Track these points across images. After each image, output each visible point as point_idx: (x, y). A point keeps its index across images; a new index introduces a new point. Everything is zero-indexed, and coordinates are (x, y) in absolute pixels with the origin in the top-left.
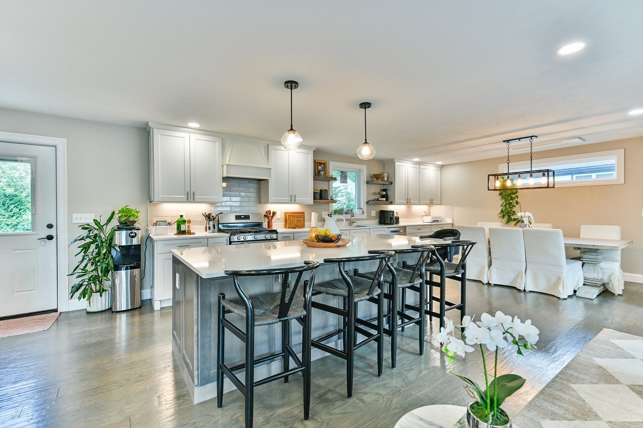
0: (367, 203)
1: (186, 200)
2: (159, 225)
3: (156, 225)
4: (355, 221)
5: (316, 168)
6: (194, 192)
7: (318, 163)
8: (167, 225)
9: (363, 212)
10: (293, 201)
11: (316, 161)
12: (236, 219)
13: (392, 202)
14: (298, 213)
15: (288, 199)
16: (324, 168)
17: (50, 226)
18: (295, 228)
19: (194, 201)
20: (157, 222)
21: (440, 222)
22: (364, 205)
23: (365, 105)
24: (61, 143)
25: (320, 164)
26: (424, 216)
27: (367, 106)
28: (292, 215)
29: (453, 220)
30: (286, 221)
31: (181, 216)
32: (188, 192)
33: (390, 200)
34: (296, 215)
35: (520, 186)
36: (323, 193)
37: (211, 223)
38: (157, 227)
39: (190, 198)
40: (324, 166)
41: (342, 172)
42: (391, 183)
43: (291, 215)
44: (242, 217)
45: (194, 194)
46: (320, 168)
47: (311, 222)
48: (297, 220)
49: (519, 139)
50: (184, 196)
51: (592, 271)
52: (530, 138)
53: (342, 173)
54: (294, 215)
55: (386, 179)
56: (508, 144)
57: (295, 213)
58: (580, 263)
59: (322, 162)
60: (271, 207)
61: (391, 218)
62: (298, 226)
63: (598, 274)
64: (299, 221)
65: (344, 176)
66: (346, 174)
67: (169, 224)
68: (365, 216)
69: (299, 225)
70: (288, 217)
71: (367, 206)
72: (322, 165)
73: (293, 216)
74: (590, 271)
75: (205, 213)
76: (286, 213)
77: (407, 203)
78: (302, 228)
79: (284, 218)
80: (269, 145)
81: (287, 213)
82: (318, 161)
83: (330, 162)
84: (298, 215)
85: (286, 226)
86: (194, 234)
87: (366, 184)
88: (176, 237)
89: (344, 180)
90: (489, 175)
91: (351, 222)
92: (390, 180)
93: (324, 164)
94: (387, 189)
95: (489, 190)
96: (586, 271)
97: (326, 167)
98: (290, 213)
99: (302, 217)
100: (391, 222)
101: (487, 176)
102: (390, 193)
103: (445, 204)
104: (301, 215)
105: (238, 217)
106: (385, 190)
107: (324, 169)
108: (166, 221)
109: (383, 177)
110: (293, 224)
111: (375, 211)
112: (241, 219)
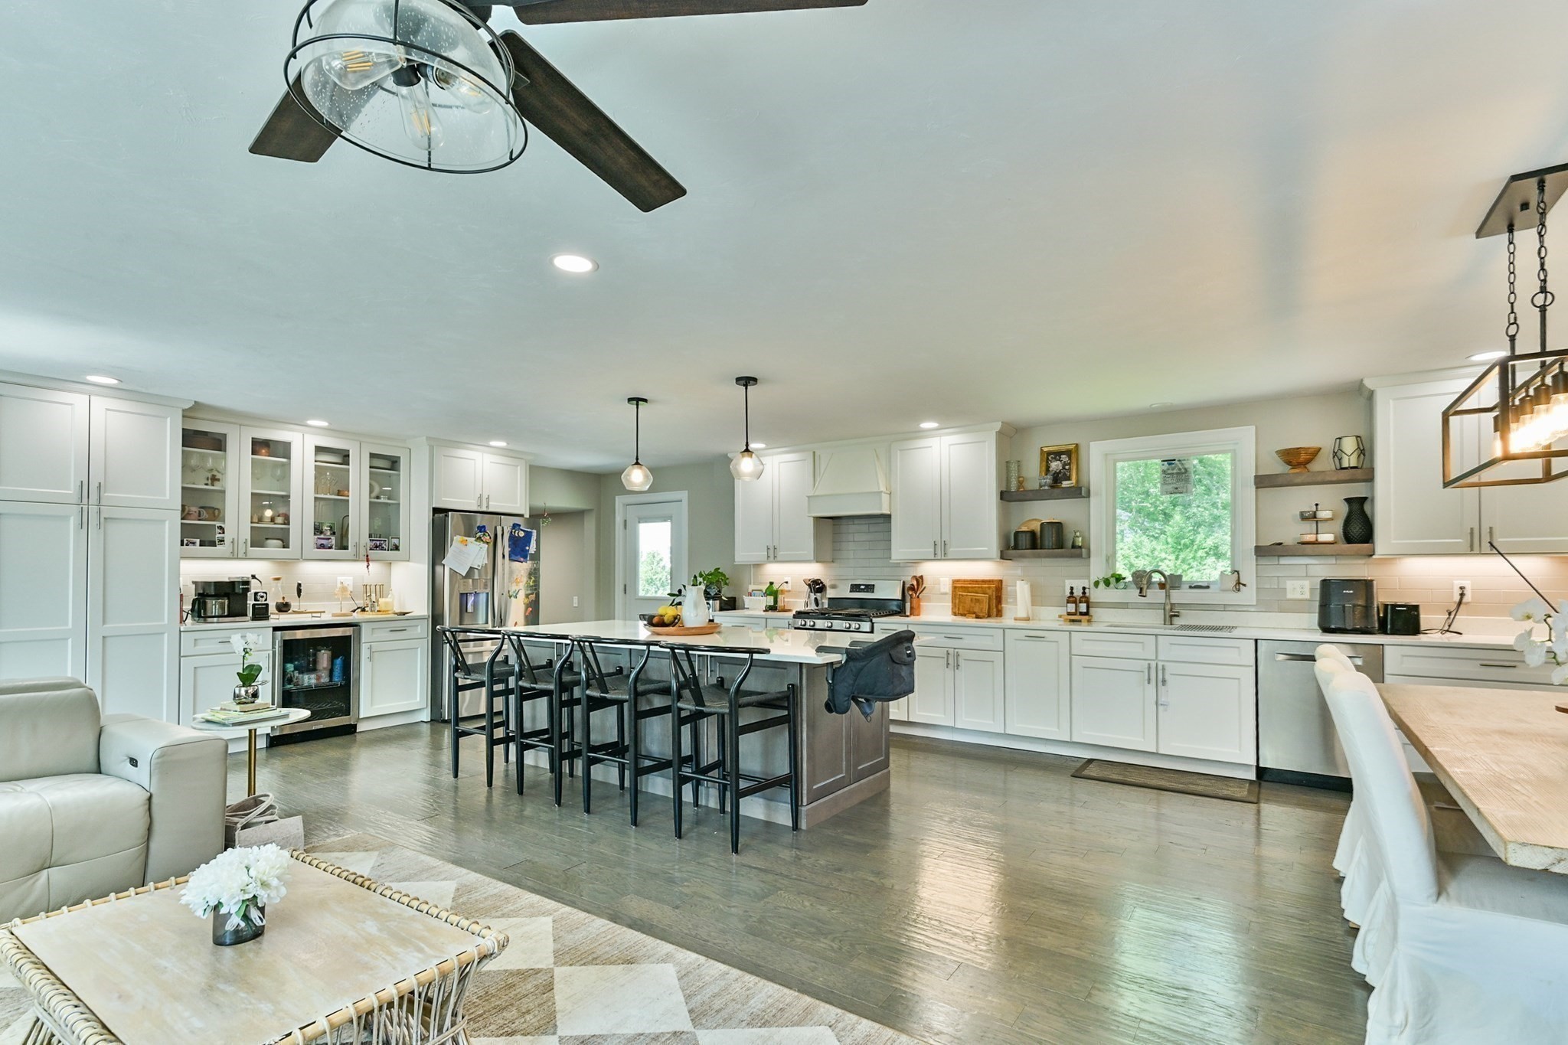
0: (1260, 551)
2: (754, 596)
3: (751, 595)
5: (1044, 469)
6: (776, 546)
7: (1049, 453)
8: (762, 597)
9: (1239, 583)
10: (940, 555)
11: (1045, 449)
12: (851, 592)
13: (1374, 545)
14: (983, 581)
15: (931, 551)
16: (1069, 464)
18: (967, 616)
20: (753, 591)
22: (1242, 557)
24: (685, 496)
25: (1057, 455)
28: (964, 587)
30: (955, 600)
32: (768, 547)
34: (972, 588)
38: (752, 598)
39: (772, 555)
40: (1070, 459)
41: (1170, 462)
43: (962, 587)
44: (862, 587)
45: (776, 549)
46: (1055, 464)
47: (1016, 606)
48: (972, 600)
50: (765, 553)
53: (1169, 464)
54: (968, 587)
55: (1347, 461)
57: (976, 581)
59: (1063, 448)
60: (928, 569)
62: (974, 613)
64: (977, 601)
65: (1177, 473)
66: (1186, 466)
69: (976, 610)
70: (961, 592)
71: (1258, 563)
72: (1062, 457)
73: (965, 589)
75: (809, 580)
76: (954, 581)
77: (1475, 546)
78: (985, 617)
80: (893, 445)
81: (958, 581)
82: (1051, 449)
83: (1089, 444)
84: (979, 587)
85: (954, 611)
87: (1253, 488)
89: (1180, 485)
91: (1172, 615)
92: (1371, 463)
93: (1068, 453)
94: (1365, 499)
97: (1074, 460)
98: (965, 581)
99: (988, 591)
104: (986, 587)
105: (855, 588)
106: (1356, 501)
107: (1067, 467)
108: (761, 591)
109: (1337, 454)
110: (961, 607)
111: (1307, 584)
112: (859, 592)
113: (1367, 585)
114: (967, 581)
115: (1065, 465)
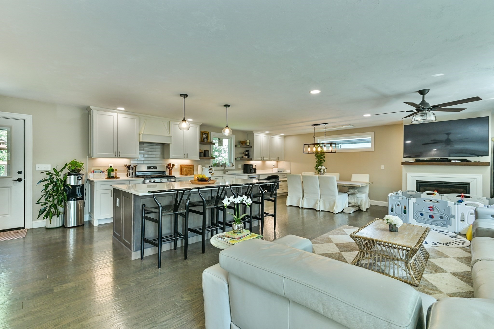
0: (236, 159)
1: (114, 156)
2: (96, 172)
3: (93, 172)
4: (227, 171)
5: (202, 137)
6: (120, 151)
7: (203, 133)
8: (101, 172)
9: (233, 165)
10: (186, 158)
11: (202, 132)
12: (147, 169)
13: (252, 159)
14: (189, 165)
15: (183, 156)
16: (207, 136)
17: (20, 173)
18: (187, 175)
19: (120, 157)
20: (94, 170)
21: (283, 172)
22: (234, 160)
23: (227, 106)
24: (29, 118)
25: (205, 134)
26: (274, 168)
27: (228, 106)
29: (290, 171)
30: (181, 170)
31: (111, 167)
32: (116, 151)
33: (250, 158)
35: (325, 151)
36: (207, 152)
37: (131, 171)
38: (94, 173)
39: (117, 155)
40: (207, 135)
42: (252, 147)
43: (185, 167)
44: (152, 167)
45: (120, 152)
46: (204, 136)
47: (198, 171)
48: (188, 170)
49: (320, 124)
50: (113, 154)
51: (352, 198)
52: (325, 124)
53: (219, 140)
55: (248, 144)
56: (314, 127)
57: (187, 165)
58: (347, 194)
59: (206, 132)
60: (172, 161)
61: (251, 170)
62: (189, 174)
63: (355, 200)
64: (190, 171)
65: (221, 142)
66: (222, 140)
67: (102, 172)
68: (234, 168)
70: (183, 168)
71: (235, 162)
72: (206, 134)
73: (186, 167)
74: (351, 199)
75: (127, 165)
76: (181, 165)
77: (262, 159)
78: (192, 175)
79: (180, 168)
80: (171, 122)
82: (203, 132)
83: (211, 132)
84: (189, 167)
85: (181, 174)
86: (119, 178)
87: (235, 147)
88: (107, 180)
89: (221, 144)
90: (304, 144)
91: (225, 172)
92: (251, 145)
93: (207, 134)
94: (249, 151)
95: (304, 153)
96: (349, 199)
97: (208, 136)
98: (184, 165)
99: (192, 168)
100: (251, 171)
101: (303, 145)
102: (250, 153)
103: (286, 161)
105: (149, 168)
106: (247, 151)
107: (207, 137)
108: (100, 170)
109: (246, 143)
110: (185, 173)
111: (241, 165)
112: (151, 169)
113: (252, 165)
114: (185, 165)
115: (206, 136)
